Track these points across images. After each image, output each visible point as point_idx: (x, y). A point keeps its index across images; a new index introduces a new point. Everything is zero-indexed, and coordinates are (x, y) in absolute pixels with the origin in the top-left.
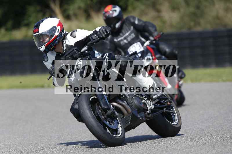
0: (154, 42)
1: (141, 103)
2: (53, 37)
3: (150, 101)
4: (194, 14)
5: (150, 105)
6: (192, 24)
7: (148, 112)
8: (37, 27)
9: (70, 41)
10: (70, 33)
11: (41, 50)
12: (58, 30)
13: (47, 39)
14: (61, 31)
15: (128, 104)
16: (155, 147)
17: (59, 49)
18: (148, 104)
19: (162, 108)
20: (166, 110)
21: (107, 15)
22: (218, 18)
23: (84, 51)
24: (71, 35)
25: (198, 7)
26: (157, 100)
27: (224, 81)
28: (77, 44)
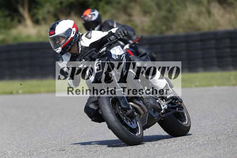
0: (134, 45)
1: (156, 103)
2: (69, 39)
3: (164, 101)
4: (166, 18)
5: (164, 105)
6: (164, 28)
7: (162, 111)
8: (53, 29)
9: (85, 42)
10: (85, 35)
11: (57, 51)
12: (74, 31)
13: (63, 41)
14: (76, 32)
15: (144, 103)
16: (126, 155)
17: (74, 50)
18: (162, 104)
19: (175, 108)
20: (178, 110)
21: (86, 19)
22: (190, 22)
23: (103, 52)
24: (86, 36)
25: (170, 11)
26: (171, 100)
27: (196, 86)
28: (92, 45)
